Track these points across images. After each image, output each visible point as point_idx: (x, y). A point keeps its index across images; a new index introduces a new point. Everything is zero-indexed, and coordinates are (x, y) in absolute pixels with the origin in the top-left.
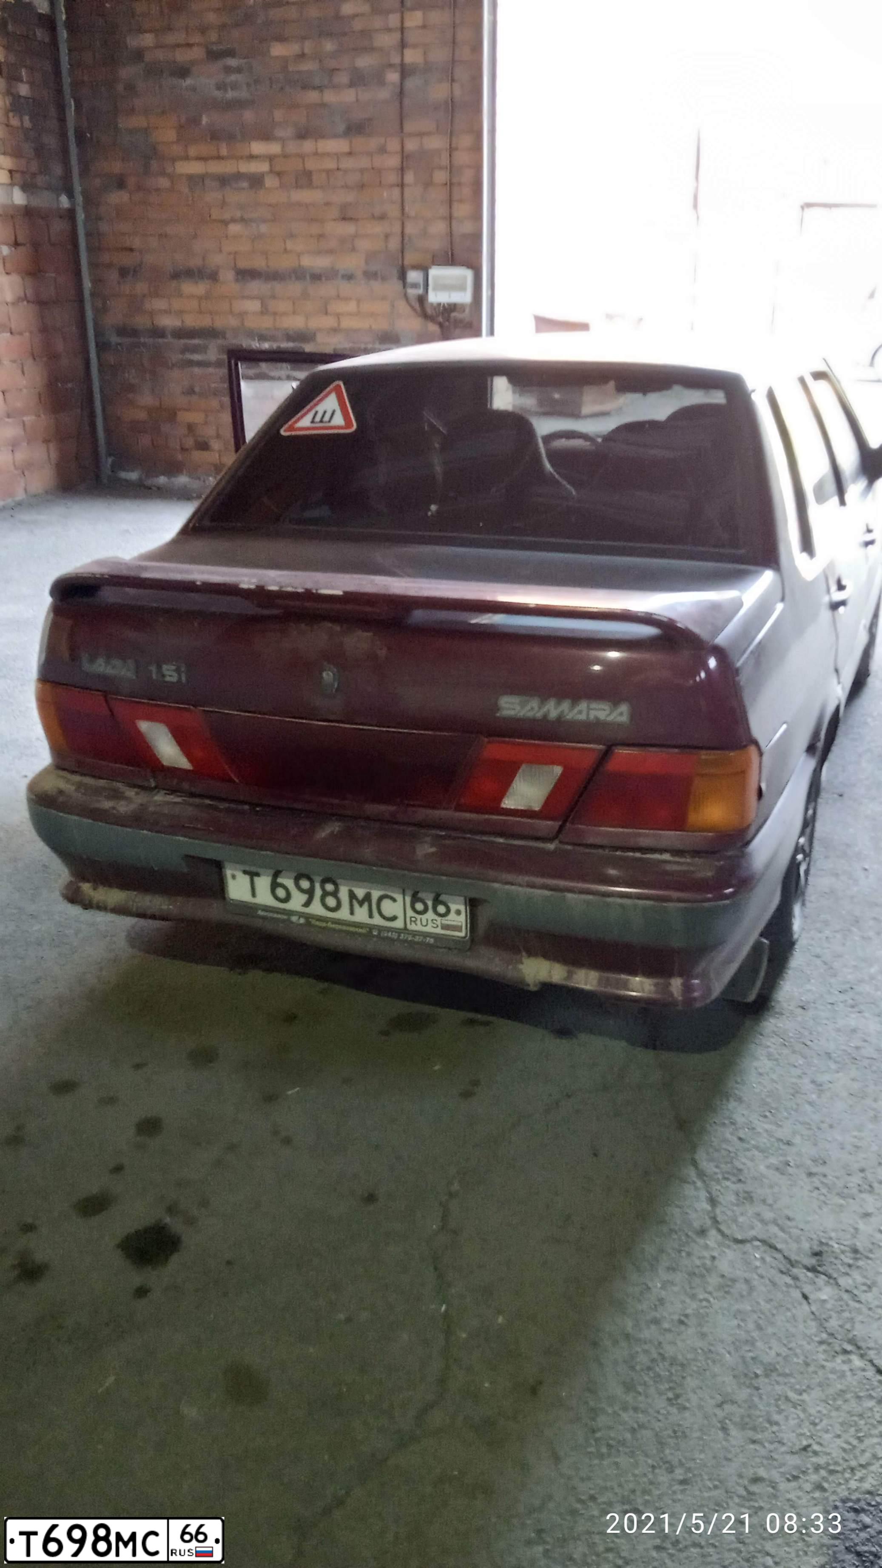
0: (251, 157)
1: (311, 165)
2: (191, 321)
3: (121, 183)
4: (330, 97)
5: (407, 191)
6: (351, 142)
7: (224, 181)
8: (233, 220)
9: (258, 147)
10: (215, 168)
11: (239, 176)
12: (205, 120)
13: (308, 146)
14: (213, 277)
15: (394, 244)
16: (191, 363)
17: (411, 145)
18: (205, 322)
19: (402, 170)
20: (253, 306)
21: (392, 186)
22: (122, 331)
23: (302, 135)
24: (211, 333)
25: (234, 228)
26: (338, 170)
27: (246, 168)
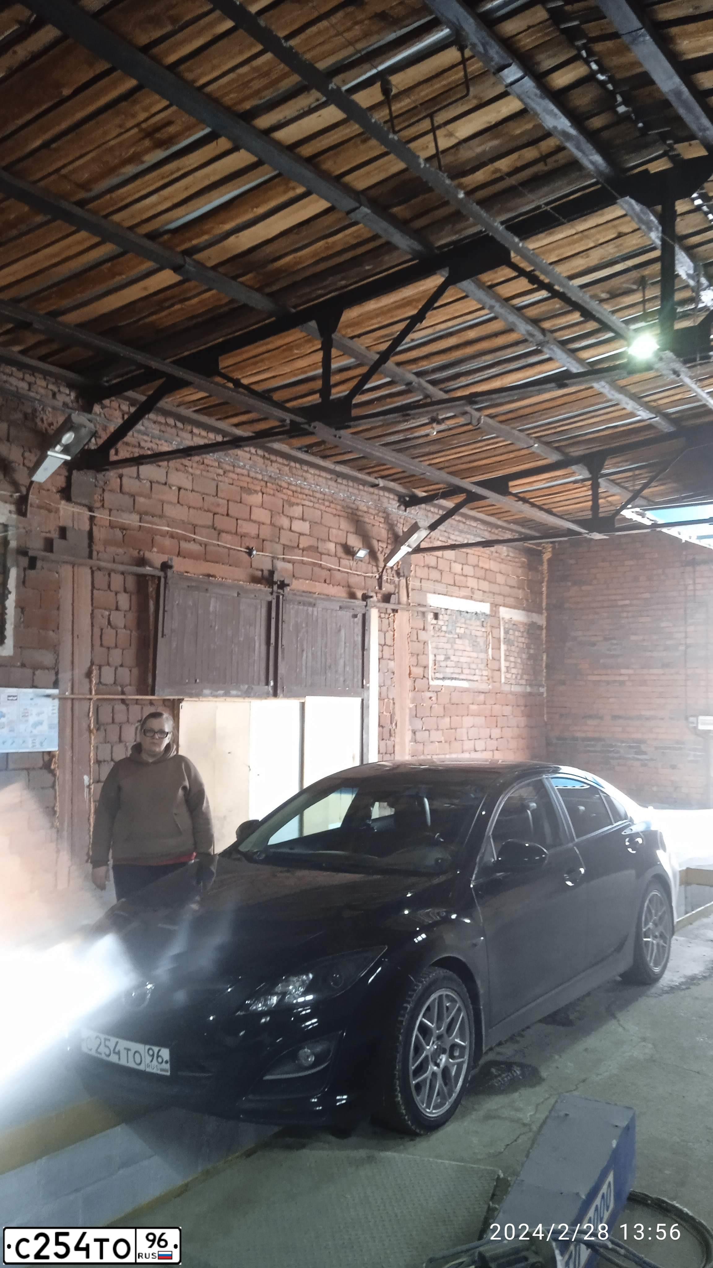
0: (621, 675)
1: (646, 678)
2: (589, 735)
3: (563, 683)
4: (655, 654)
5: (688, 688)
6: (664, 670)
7: (608, 683)
8: (612, 697)
9: (624, 671)
10: (604, 678)
11: (615, 681)
12: (602, 661)
13: (645, 671)
14: (601, 718)
15: (684, 707)
16: (589, 751)
17: (690, 672)
18: (597, 735)
19: (686, 680)
20: (620, 729)
22: (559, 738)
23: (643, 667)
24: (599, 739)
25: (611, 700)
26: (658, 680)
27: (618, 678)
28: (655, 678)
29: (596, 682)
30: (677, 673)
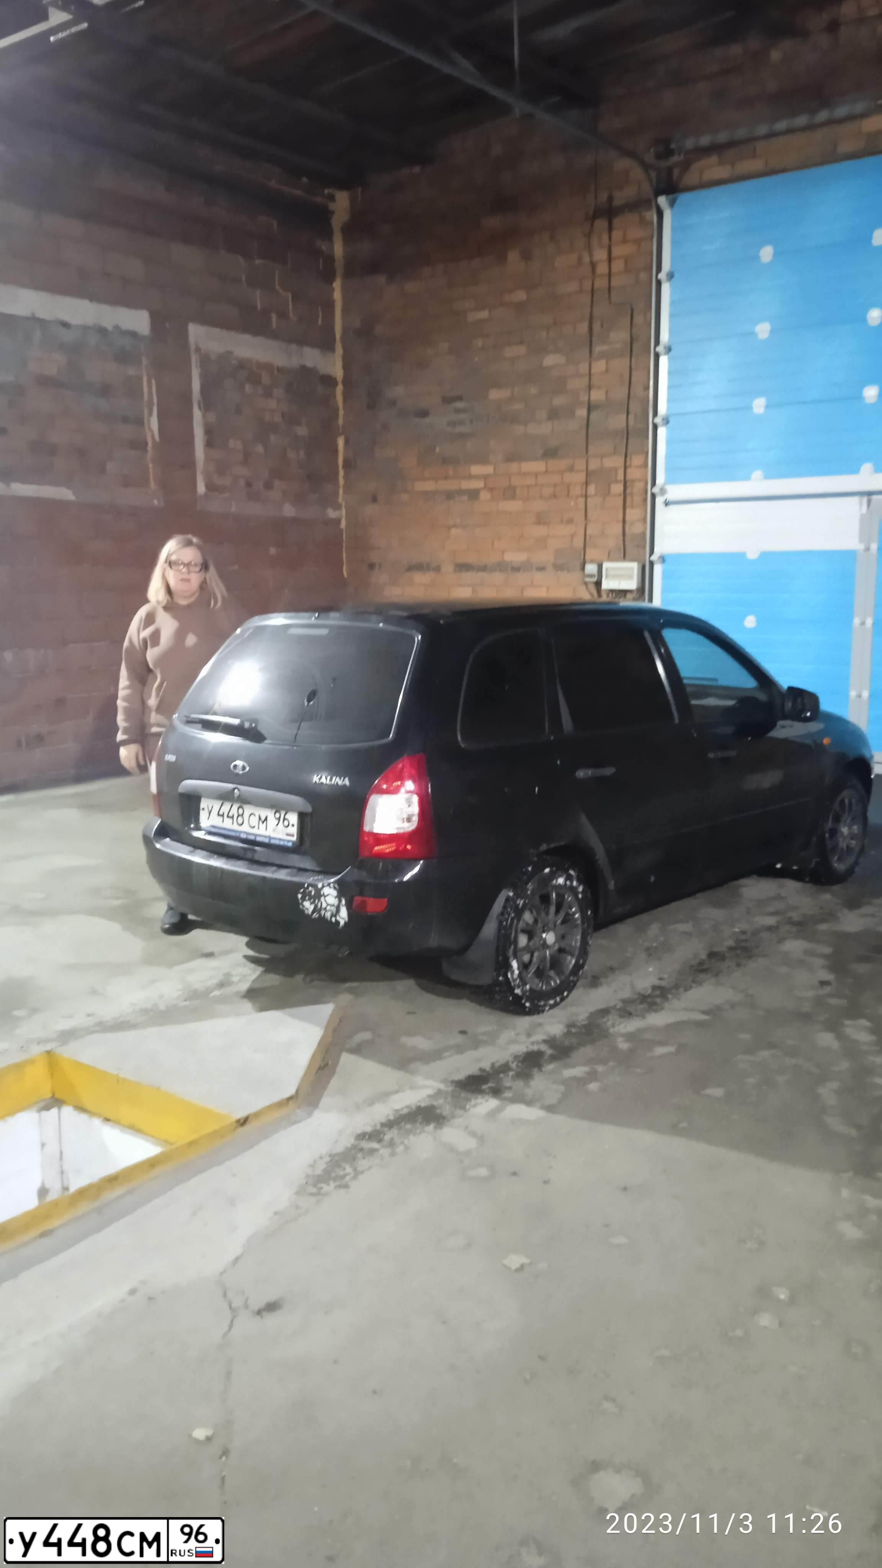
1: (515, 481)
3: (374, 499)
4: (533, 429)
5: (589, 500)
6: (547, 463)
8: (455, 526)
9: (476, 469)
10: (443, 485)
12: (438, 449)
13: (514, 467)
15: (579, 542)
17: (594, 465)
19: (587, 484)
20: (466, 592)
21: (577, 497)
23: (510, 458)
25: (453, 531)
26: (536, 485)
27: (466, 485)
28: (530, 481)
29: (429, 496)
30: (571, 469)
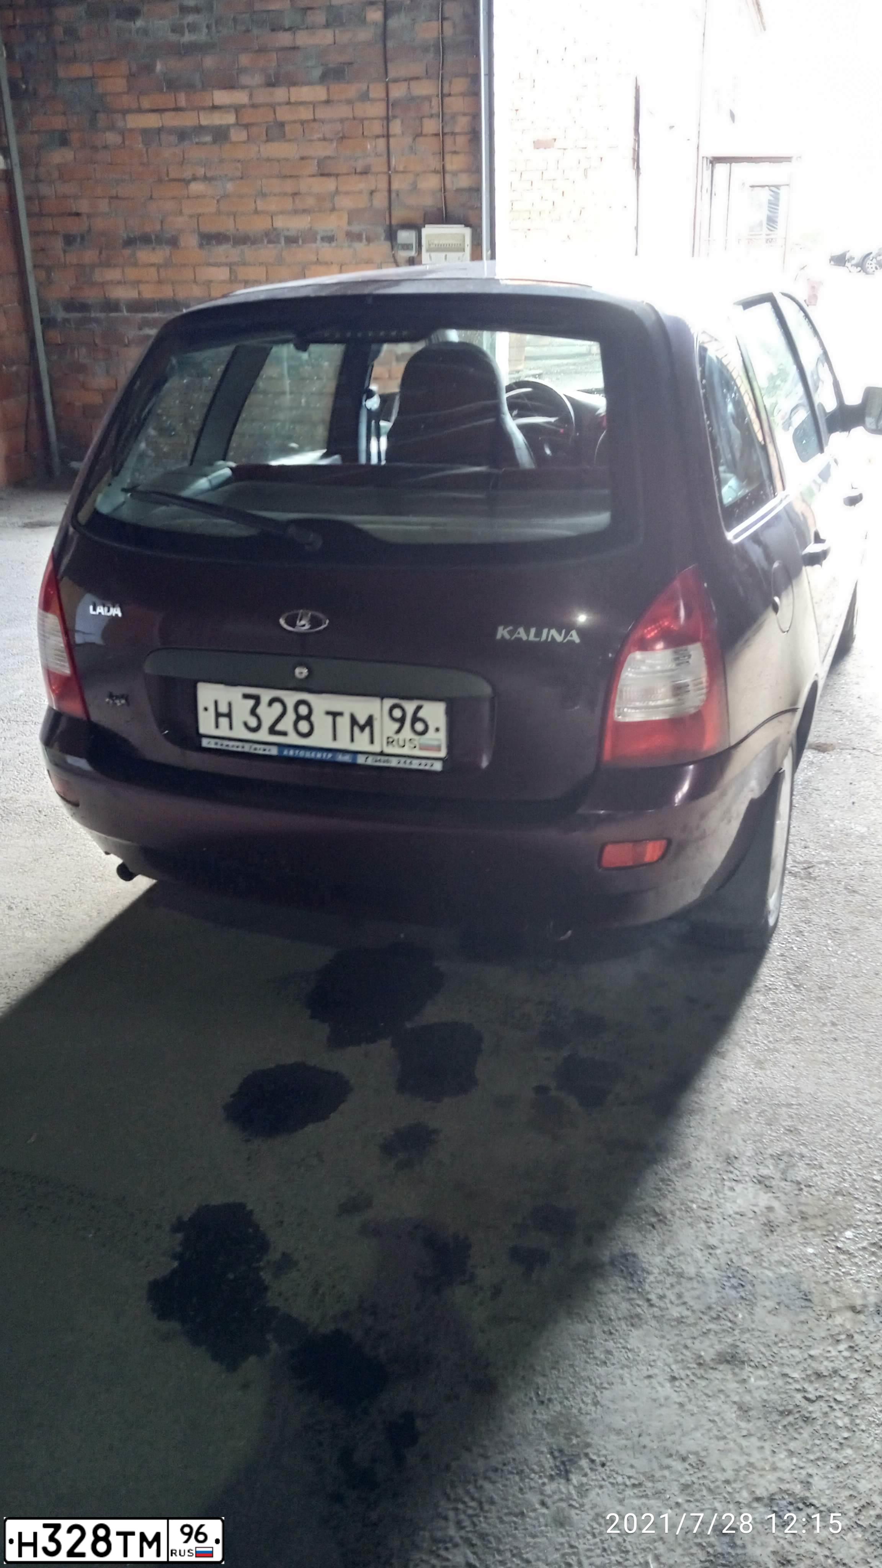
0: (215, 108)
1: (283, 114)
2: (147, 292)
3: (63, 140)
4: (303, 39)
5: (392, 140)
6: (328, 89)
7: (182, 135)
8: (195, 179)
9: (221, 97)
10: (171, 120)
11: (200, 129)
12: (159, 67)
13: (280, 94)
14: (173, 242)
15: (380, 202)
17: (398, 92)
18: (165, 292)
19: (388, 119)
20: (223, 274)
21: (378, 137)
22: (70, 305)
23: (273, 82)
24: (173, 305)
25: (196, 187)
26: (314, 120)
27: (206, 119)
28: (305, 114)
29: (150, 135)
30: (365, 97)
